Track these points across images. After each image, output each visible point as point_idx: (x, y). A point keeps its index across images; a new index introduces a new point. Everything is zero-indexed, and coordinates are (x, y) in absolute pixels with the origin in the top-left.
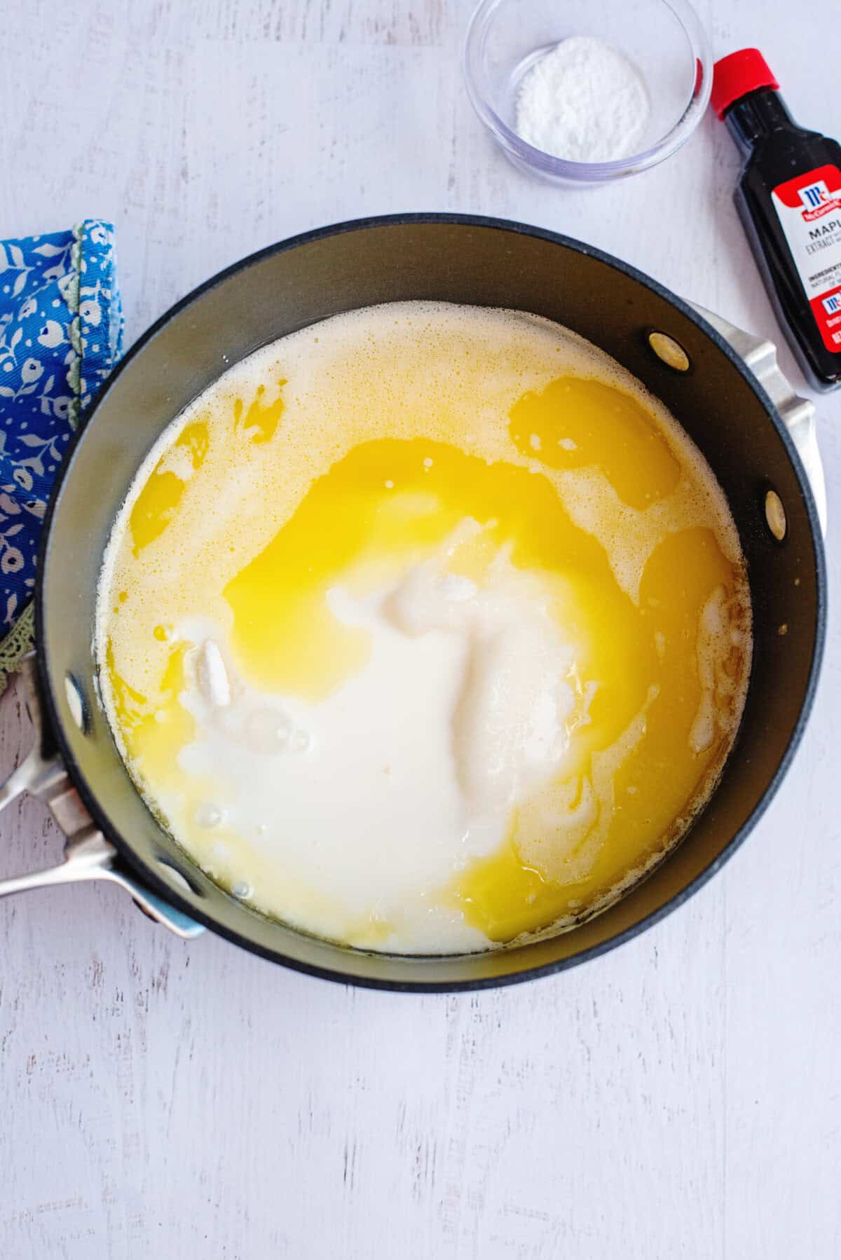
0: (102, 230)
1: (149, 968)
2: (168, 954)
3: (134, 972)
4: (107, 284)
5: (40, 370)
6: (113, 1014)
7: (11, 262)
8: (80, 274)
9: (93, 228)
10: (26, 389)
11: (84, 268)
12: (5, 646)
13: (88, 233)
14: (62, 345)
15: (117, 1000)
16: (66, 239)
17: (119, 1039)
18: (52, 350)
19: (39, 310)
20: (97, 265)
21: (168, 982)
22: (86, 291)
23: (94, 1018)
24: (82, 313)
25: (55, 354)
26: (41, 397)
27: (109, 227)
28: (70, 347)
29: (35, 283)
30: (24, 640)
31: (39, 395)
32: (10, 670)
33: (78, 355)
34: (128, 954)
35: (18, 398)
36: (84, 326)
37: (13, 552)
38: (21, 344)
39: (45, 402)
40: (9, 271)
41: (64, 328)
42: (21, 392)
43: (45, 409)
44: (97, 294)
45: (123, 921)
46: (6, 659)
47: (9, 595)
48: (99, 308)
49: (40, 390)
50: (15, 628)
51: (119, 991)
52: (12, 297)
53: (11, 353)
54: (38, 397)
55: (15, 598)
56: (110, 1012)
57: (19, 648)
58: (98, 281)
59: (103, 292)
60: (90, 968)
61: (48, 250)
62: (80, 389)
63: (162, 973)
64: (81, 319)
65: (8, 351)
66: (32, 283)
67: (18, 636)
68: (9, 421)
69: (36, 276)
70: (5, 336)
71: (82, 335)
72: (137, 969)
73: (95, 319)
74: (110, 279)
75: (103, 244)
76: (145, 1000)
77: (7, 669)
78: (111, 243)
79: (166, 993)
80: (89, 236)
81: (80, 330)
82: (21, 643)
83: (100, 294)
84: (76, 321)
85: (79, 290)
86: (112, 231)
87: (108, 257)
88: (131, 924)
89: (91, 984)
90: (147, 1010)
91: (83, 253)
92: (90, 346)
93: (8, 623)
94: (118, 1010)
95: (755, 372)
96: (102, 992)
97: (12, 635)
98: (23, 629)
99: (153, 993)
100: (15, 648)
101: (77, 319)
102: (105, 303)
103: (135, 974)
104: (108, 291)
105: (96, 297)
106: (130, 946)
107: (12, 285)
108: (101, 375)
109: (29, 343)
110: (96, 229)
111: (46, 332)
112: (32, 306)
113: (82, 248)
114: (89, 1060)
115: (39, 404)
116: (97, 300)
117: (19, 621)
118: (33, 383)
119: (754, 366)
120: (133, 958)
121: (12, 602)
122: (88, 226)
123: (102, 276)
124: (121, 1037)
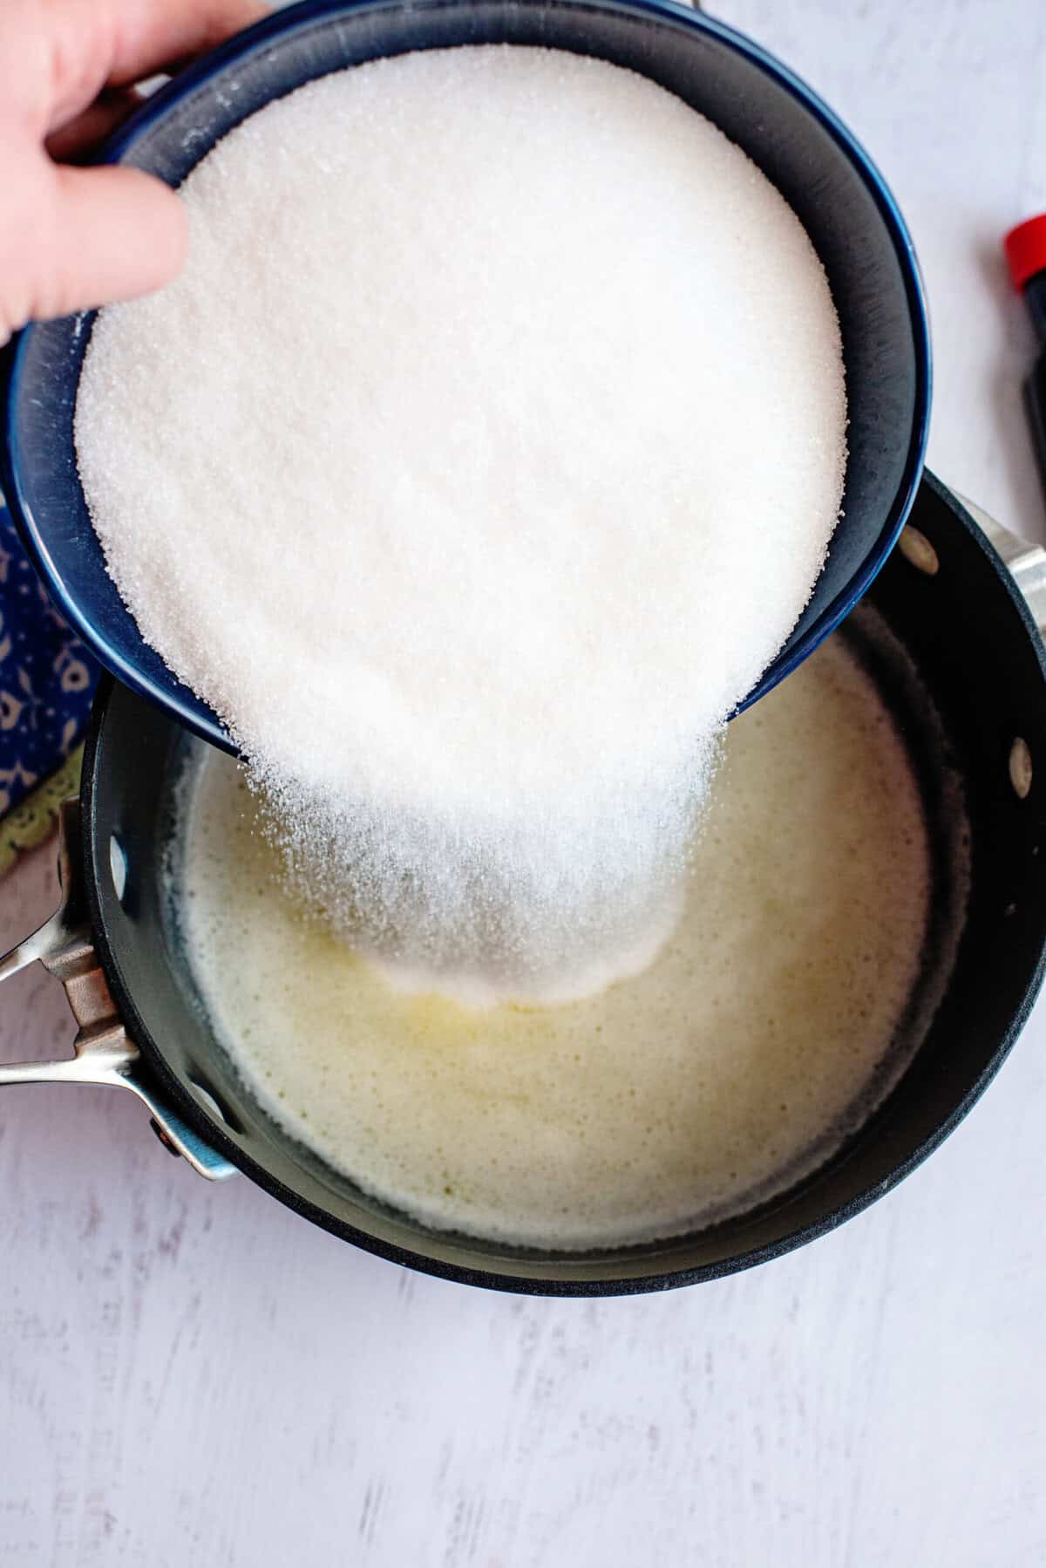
1: (159, 1225)
2: (185, 1211)
3: (139, 1227)
6: (104, 1275)
15: (112, 1259)
17: (106, 1307)
21: (180, 1246)
23: (80, 1277)
34: (135, 1204)
37: (79, 666)
47: (67, 719)
50: (69, 761)
51: (116, 1247)
55: (74, 725)
56: (101, 1272)
60: (85, 1214)
63: (173, 1233)
72: (144, 1224)
76: (146, 1264)
79: (174, 1261)
89: (83, 1233)
90: (147, 1278)
93: (61, 754)
94: (111, 1271)
95: (1018, 581)
96: (95, 1246)
99: (159, 1258)
103: (140, 1230)
114: (65, 1328)
119: (1017, 575)
120: (140, 1210)
121: (70, 728)
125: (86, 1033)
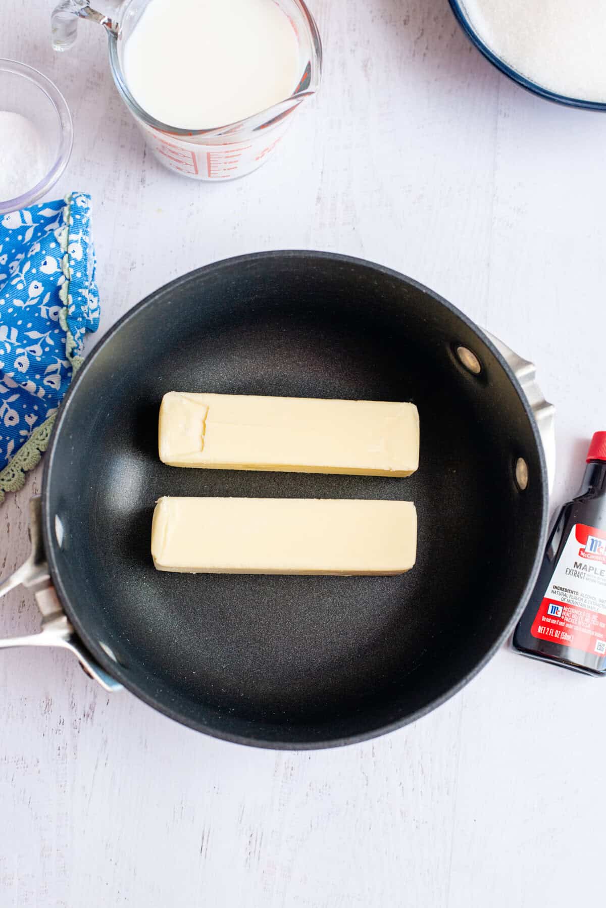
0: (84, 198)
1: (82, 704)
2: (95, 697)
3: (73, 706)
4: (86, 233)
5: (41, 289)
6: (56, 733)
7: (24, 221)
8: (69, 226)
9: (78, 197)
10: (31, 301)
11: (72, 222)
12: (5, 474)
13: (75, 200)
14: (56, 273)
15: (60, 724)
16: (60, 204)
17: (59, 749)
18: (50, 276)
19: (42, 249)
20: (80, 220)
21: (94, 714)
22: (73, 237)
23: (44, 735)
24: (70, 252)
25: (52, 279)
26: (41, 306)
27: (88, 197)
28: (62, 273)
29: (39, 234)
30: (18, 471)
31: (40, 305)
32: (7, 490)
33: (66, 279)
34: (69, 694)
35: (26, 307)
36: (71, 260)
37: (12, 412)
38: (29, 271)
39: (43, 309)
40: (22, 227)
41: (58, 261)
42: (28, 303)
43: (44, 314)
44: (79, 239)
45: (67, 672)
46: (5, 482)
47: (9, 441)
48: (81, 249)
49: (40, 302)
50: (11, 462)
51: (61, 718)
52: (24, 243)
53: (22, 277)
54: (39, 307)
55: (13, 443)
56: (54, 731)
57: (14, 475)
58: (81, 230)
59: (84, 238)
60: (44, 702)
61: (48, 213)
62: (68, 301)
63: (90, 708)
64: (69, 255)
65: (20, 276)
66: (37, 234)
67: (13, 468)
68: (20, 322)
69: (40, 229)
70: (19, 267)
71: (70, 266)
72: (74, 704)
73: (78, 255)
74: (88, 229)
75: (84, 206)
76: (78, 725)
77: (5, 489)
78: (89, 207)
79: (92, 722)
80: (75, 202)
81: (69, 262)
82: (15, 472)
83: (82, 239)
84: (66, 257)
85: (68, 237)
86: (90, 199)
87: (87, 215)
88: (72, 674)
89: (43, 712)
90: (79, 732)
91: (71, 212)
92: (75, 273)
93: (7, 459)
94: (60, 730)
95: (520, 382)
96: (50, 718)
97: (9, 467)
98: (17, 463)
99: (84, 721)
100: (11, 475)
101: (67, 255)
102: (85, 245)
103: (73, 707)
104: (87, 238)
105: (80, 241)
106: (71, 689)
107: (24, 235)
108: (82, 292)
109: (34, 271)
110: (80, 198)
111: (45, 264)
112: (37, 247)
113: (70, 210)
114: (38, 762)
115: (39, 311)
116: (79, 243)
117: (14, 458)
118: (36, 298)
119: (521, 378)
120: (72, 697)
121: (11, 446)
122: (74, 196)
123: (84, 228)
124: (60, 748)
125: (46, 620)
